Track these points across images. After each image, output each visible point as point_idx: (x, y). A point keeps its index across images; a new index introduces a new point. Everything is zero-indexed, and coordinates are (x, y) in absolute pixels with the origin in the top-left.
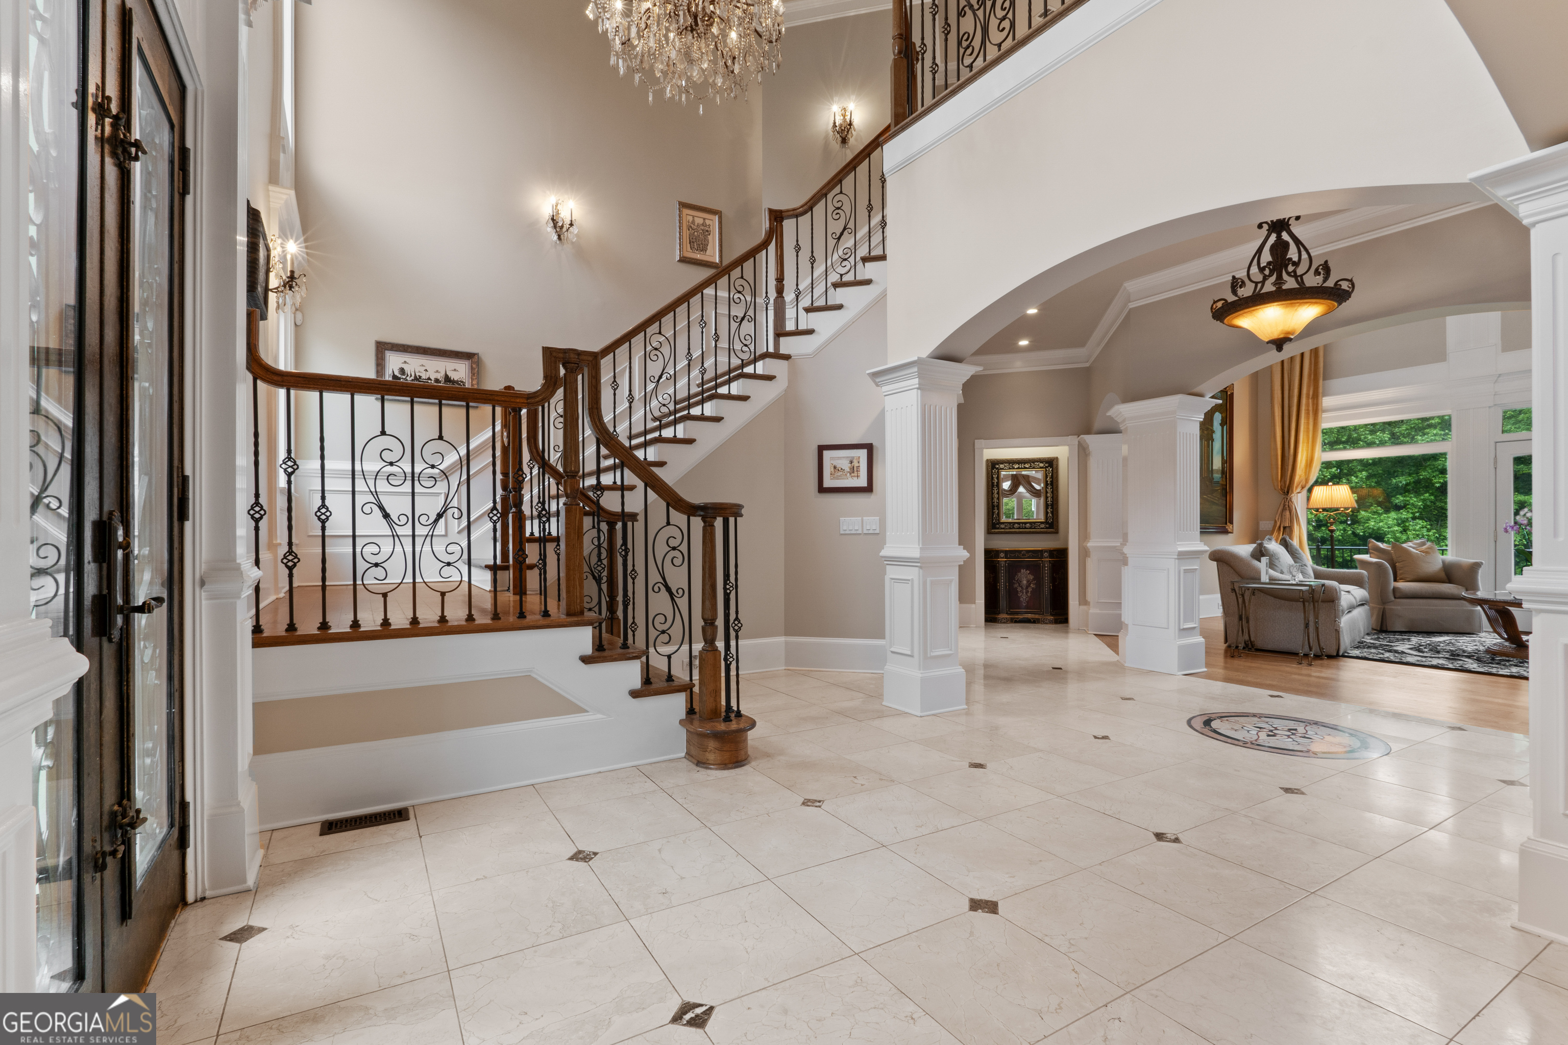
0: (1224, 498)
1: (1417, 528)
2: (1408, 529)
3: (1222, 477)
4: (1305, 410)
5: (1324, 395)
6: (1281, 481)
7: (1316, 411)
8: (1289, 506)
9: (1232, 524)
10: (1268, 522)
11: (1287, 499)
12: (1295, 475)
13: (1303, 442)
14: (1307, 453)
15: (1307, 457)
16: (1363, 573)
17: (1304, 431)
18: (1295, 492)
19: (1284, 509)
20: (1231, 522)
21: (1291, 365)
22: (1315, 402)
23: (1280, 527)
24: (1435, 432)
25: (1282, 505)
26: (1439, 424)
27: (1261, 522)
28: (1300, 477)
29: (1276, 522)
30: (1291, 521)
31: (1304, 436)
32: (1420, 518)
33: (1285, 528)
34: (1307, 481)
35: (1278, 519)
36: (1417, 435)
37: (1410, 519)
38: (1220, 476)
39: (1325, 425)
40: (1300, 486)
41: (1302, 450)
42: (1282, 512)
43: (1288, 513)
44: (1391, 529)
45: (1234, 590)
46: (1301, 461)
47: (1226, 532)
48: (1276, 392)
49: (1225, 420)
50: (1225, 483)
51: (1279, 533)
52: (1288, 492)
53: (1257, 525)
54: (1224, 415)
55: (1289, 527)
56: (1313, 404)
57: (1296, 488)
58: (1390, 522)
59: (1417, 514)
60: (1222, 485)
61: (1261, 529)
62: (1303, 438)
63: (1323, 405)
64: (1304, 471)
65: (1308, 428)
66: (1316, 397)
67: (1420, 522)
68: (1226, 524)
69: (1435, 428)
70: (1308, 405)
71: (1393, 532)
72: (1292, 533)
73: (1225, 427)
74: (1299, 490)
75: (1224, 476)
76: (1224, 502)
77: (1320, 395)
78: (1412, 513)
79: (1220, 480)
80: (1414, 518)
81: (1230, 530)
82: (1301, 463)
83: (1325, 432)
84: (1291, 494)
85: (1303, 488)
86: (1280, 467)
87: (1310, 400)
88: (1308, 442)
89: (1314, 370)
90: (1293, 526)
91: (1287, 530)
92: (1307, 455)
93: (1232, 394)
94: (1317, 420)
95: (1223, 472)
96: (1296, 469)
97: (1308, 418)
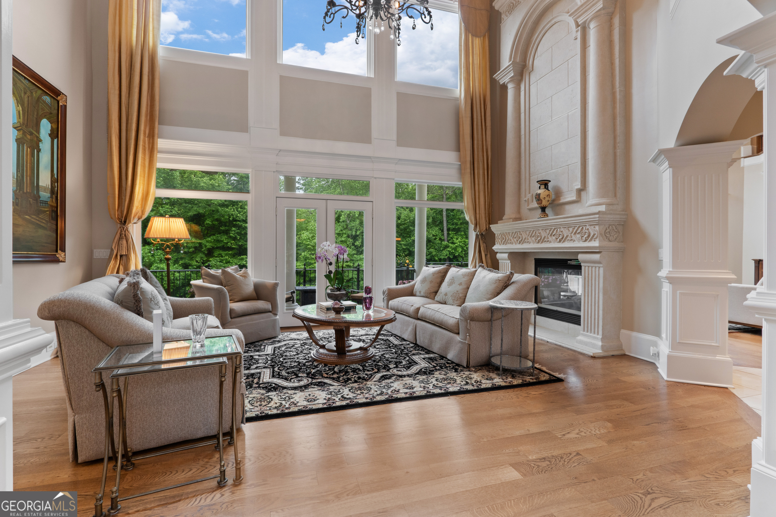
0: (54, 222)
1: (159, 254)
2: (154, 255)
3: (51, 197)
4: (142, 145)
5: (159, 137)
6: (118, 211)
7: (152, 149)
8: (125, 235)
9: (65, 252)
10: (103, 250)
11: (123, 228)
12: (133, 206)
13: (140, 176)
14: (144, 186)
15: (143, 190)
16: (208, 300)
17: (141, 165)
18: (132, 222)
19: (120, 238)
20: (63, 250)
21: (129, 100)
22: (151, 141)
23: (116, 255)
24: (167, 207)
25: (118, 234)
26: (169, 203)
27: (95, 250)
28: (137, 208)
29: (112, 250)
30: (128, 249)
31: (141, 169)
32: (160, 249)
33: (121, 256)
34: (143, 212)
35: (115, 248)
36: (159, 207)
37: (155, 250)
38: (49, 195)
39: (160, 165)
40: (137, 217)
41: (140, 183)
42: (119, 241)
43: (124, 242)
44: (147, 255)
45: (101, 386)
46: (138, 193)
47: (57, 261)
48: (113, 122)
49: (55, 132)
50: (55, 205)
51: (116, 262)
52: (125, 222)
53: (91, 253)
54: (55, 126)
55: (126, 255)
56: (149, 143)
57: (134, 218)
58: (146, 251)
59: (158, 247)
60: (52, 206)
61: (95, 257)
62: (141, 172)
63: (158, 146)
64: (140, 203)
65: (144, 164)
66: (152, 136)
67: (160, 251)
68: (57, 251)
69: (167, 205)
70: (144, 142)
71: (148, 256)
72: (129, 262)
73: (56, 141)
74: (135, 221)
75: (54, 196)
76: (54, 227)
77: (156, 136)
78: (156, 247)
79: (49, 200)
80: (157, 249)
81: (61, 259)
82: (138, 195)
83: (160, 171)
84: (129, 224)
85: (139, 219)
86: (117, 196)
87: (146, 139)
88: (144, 177)
89: (150, 112)
90: (130, 254)
91: (124, 258)
92: (144, 188)
93: (65, 106)
94: (153, 157)
95: (53, 192)
96: (133, 201)
97: (144, 153)
